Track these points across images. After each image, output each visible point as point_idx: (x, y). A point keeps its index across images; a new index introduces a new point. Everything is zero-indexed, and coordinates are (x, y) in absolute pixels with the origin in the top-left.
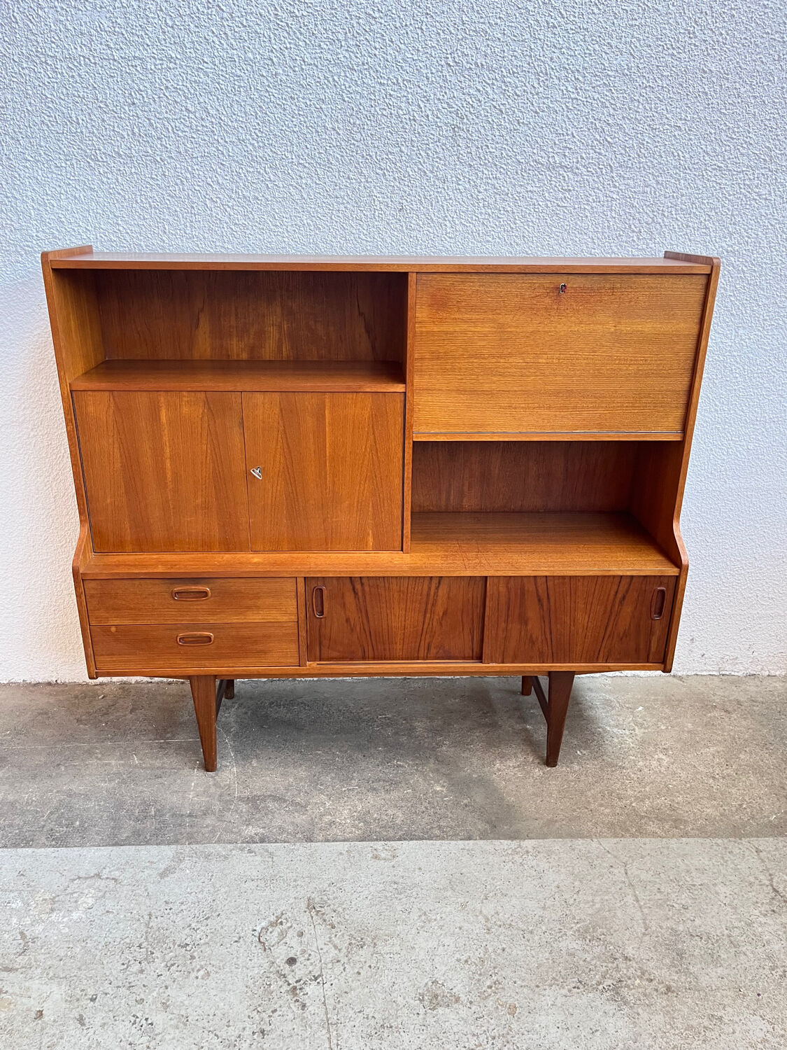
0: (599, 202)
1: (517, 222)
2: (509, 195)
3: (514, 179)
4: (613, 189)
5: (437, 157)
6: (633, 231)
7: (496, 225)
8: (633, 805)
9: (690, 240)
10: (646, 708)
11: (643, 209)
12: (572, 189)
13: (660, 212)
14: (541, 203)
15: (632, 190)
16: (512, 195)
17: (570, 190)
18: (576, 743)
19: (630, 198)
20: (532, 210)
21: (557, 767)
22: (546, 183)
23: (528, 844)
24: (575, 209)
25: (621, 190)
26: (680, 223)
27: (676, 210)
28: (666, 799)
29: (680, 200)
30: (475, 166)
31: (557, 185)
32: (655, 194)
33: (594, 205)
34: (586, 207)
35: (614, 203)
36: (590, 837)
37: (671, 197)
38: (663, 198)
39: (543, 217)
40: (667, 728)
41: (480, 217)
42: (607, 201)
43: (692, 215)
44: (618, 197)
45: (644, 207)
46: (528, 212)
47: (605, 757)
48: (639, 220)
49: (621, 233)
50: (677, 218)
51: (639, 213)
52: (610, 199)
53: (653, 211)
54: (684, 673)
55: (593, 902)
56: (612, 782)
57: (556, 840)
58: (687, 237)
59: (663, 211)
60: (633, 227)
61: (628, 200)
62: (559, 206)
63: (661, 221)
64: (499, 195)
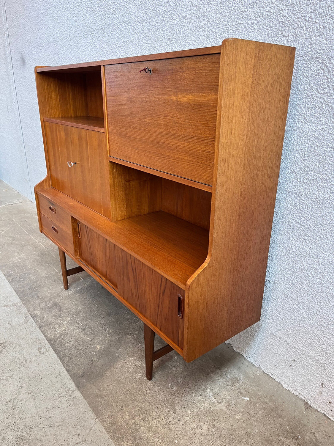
0: (263, 16)
1: (218, 38)
2: (214, 21)
3: (217, 10)
4: (271, 5)
5: (183, 5)
6: (284, 36)
7: (208, 42)
8: (142, 428)
9: (326, 39)
10: (251, 402)
11: (291, 18)
12: (246, 10)
13: (303, 18)
14: (229, 24)
15: (284, 3)
16: (216, 21)
17: (245, 11)
18: (179, 381)
19: (282, 10)
20: (225, 29)
21: (150, 381)
22: (232, 9)
23: (78, 394)
24: (248, 24)
25: (276, 5)
26: (318, 26)
27: (316, 15)
28: (160, 443)
29: (318, 5)
30: (199, 6)
31: (238, 9)
32: (300, 4)
33: (259, 19)
34: (255, 22)
35: (272, 15)
36: (98, 417)
37: (312, 4)
38: (306, 6)
39: (231, 33)
40: (239, 420)
41: (201, 38)
42: (268, 15)
43: (328, 17)
44: (275, 11)
45: (292, 16)
46: (223, 31)
47: (177, 399)
48: (288, 27)
49: (276, 38)
50: (315, 21)
51: (288, 21)
52: (269, 13)
53: (298, 18)
54: (315, 407)
55: (46, 435)
56: (156, 410)
57: (87, 403)
58: (323, 36)
59: (305, 16)
60: (284, 32)
61: (281, 12)
62: (239, 24)
63: (304, 26)
64: (210, 22)
